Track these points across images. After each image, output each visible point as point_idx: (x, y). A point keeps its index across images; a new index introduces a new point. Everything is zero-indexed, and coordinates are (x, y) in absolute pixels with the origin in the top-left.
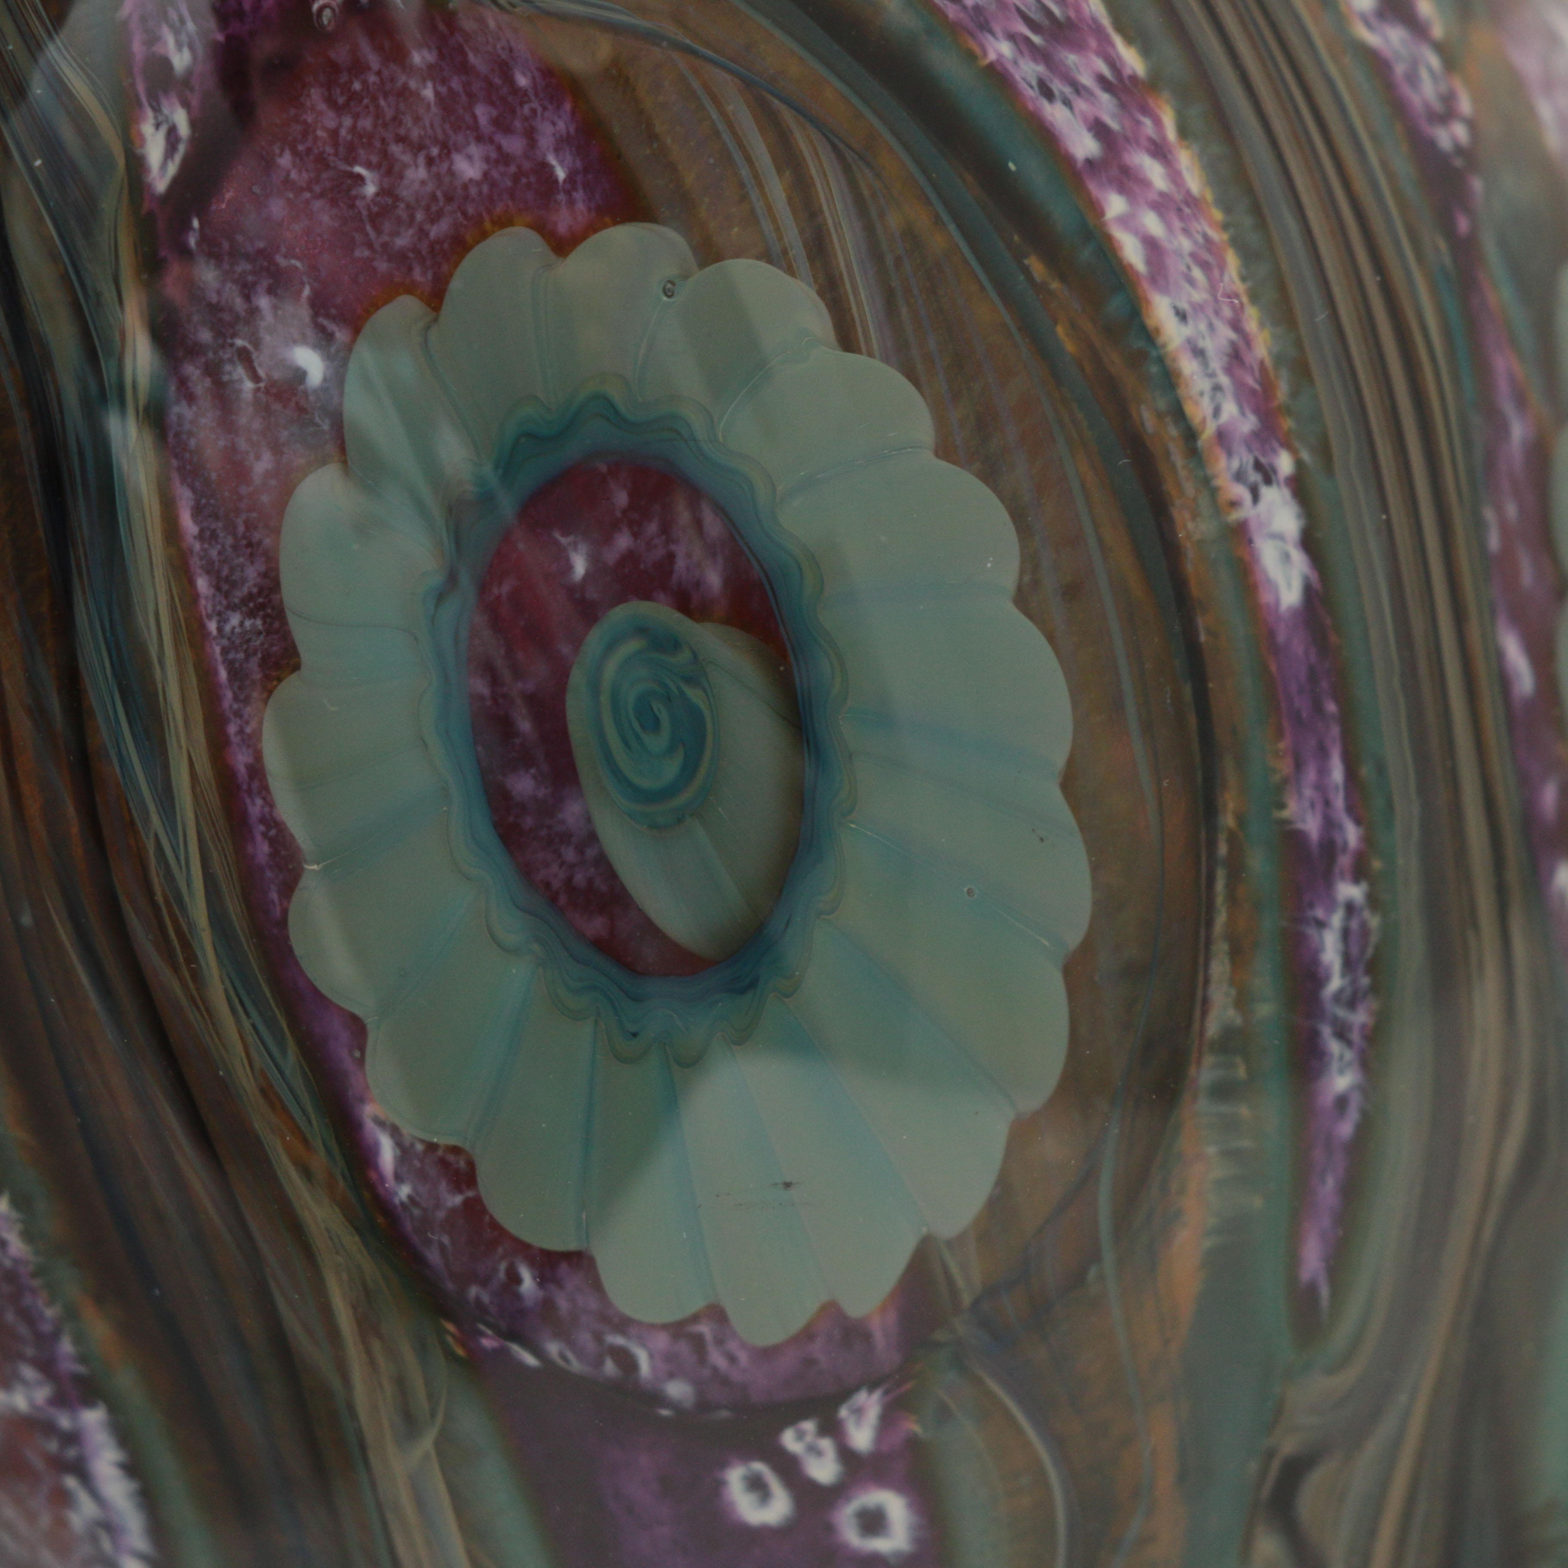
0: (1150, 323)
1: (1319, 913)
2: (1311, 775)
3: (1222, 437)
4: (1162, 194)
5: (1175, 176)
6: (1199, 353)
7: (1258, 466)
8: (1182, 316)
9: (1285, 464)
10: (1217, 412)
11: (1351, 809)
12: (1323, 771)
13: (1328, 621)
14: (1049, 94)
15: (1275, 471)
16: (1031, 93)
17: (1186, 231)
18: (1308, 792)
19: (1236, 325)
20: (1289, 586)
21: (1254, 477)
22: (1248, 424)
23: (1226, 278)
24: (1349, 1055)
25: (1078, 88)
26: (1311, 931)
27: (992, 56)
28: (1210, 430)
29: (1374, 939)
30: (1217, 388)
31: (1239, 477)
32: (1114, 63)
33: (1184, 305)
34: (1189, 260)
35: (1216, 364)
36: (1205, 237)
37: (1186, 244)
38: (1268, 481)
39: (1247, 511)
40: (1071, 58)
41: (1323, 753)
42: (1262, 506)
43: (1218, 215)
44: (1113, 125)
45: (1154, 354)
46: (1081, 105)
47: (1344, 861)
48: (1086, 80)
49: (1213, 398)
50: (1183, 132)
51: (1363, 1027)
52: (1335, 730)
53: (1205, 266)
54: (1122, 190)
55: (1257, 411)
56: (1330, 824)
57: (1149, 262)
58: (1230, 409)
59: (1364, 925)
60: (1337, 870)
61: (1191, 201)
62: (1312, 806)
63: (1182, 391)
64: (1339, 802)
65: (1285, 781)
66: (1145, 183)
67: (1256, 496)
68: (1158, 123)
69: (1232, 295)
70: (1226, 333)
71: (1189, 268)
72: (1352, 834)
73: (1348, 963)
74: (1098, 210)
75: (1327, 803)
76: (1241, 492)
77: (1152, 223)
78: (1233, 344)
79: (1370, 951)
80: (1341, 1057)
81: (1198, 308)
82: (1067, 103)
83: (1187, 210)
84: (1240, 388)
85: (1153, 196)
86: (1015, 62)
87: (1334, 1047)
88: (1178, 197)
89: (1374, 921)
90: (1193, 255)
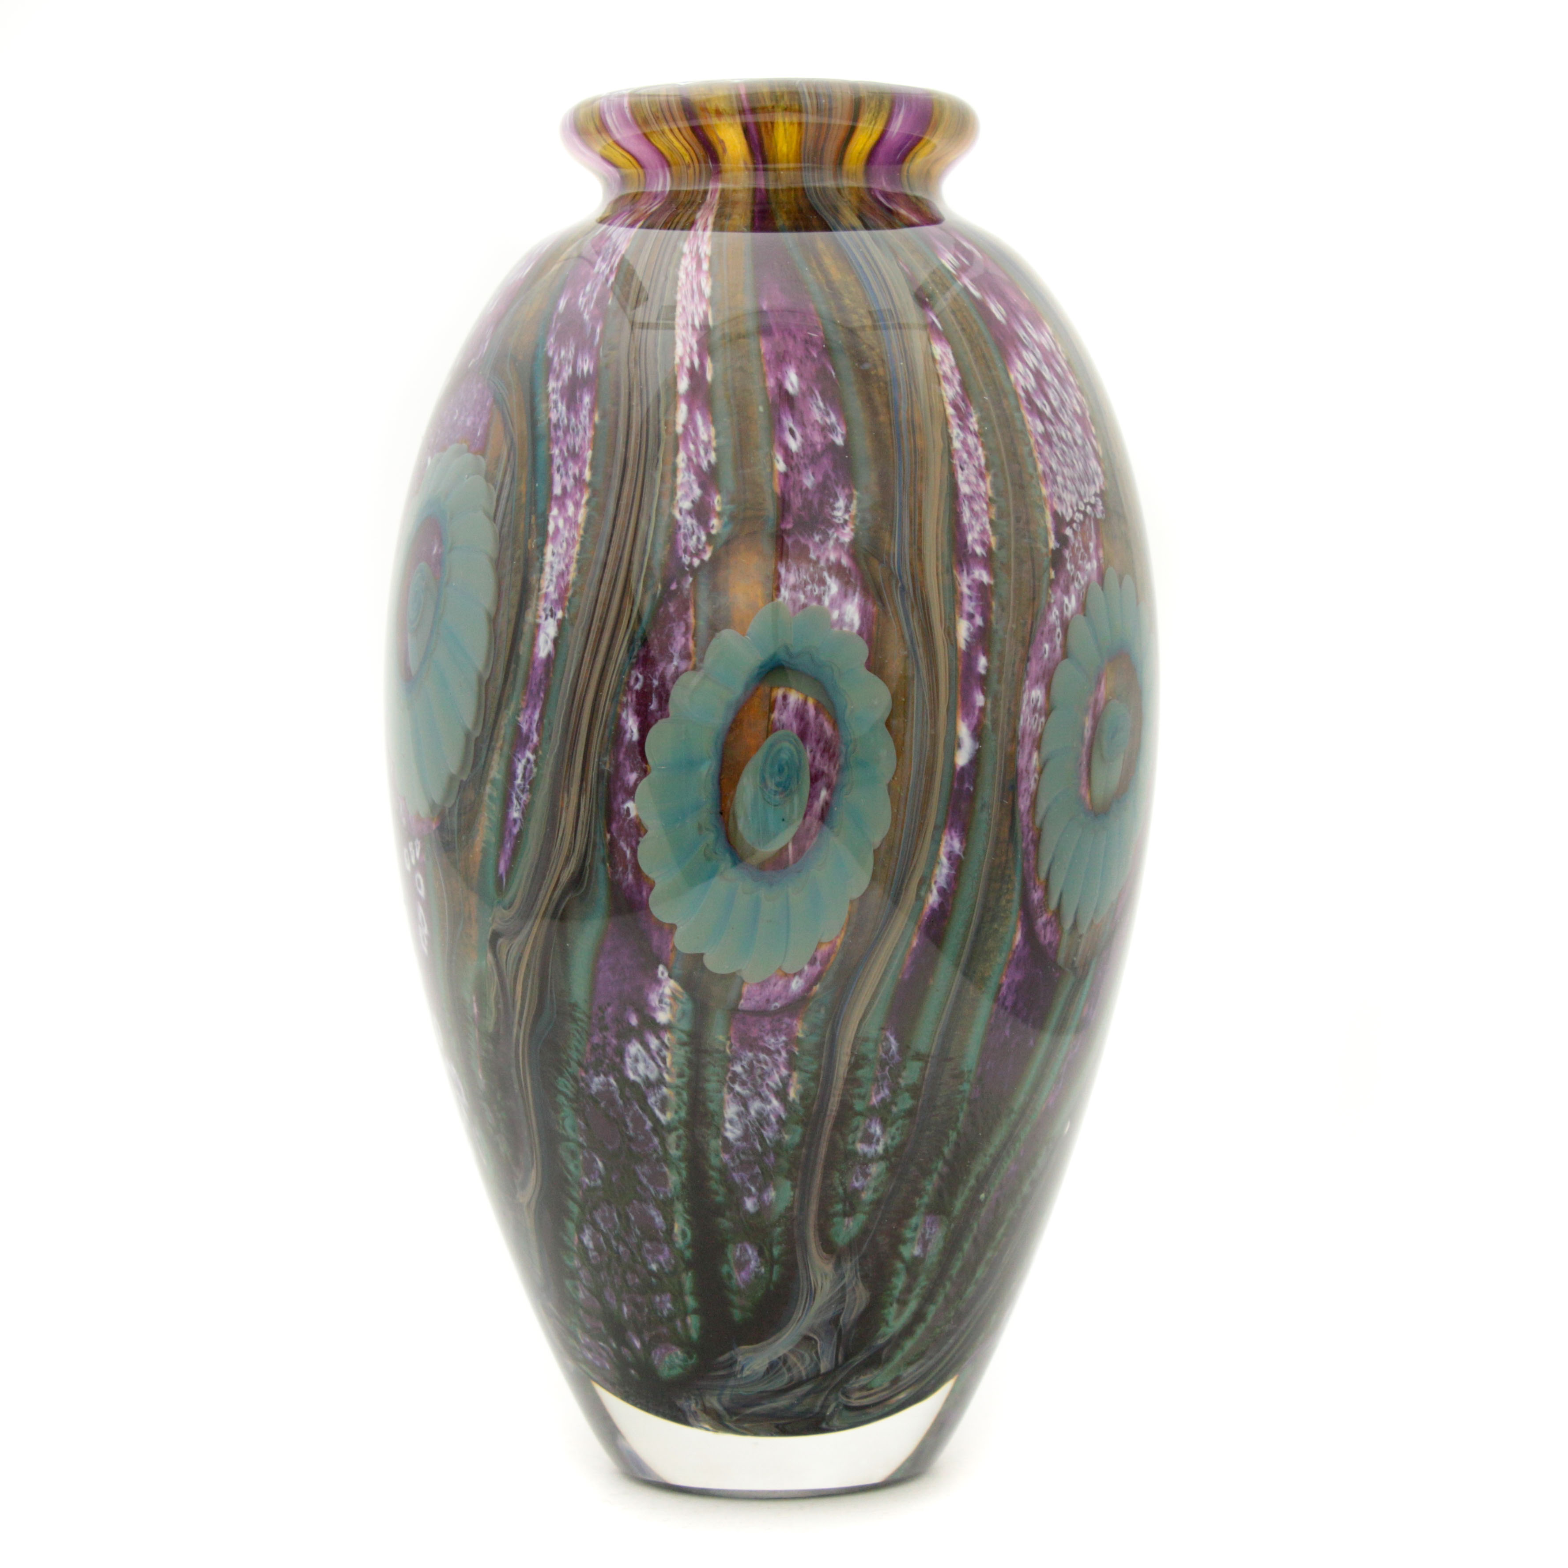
0: (545, 551)
1: (520, 756)
2: (529, 712)
3: (546, 595)
4: (569, 517)
5: (576, 514)
6: (552, 567)
7: (551, 610)
8: (553, 554)
9: (560, 614)
10: (548, 587)
11: (538, 730)
12: (533, 713)
13: (551, 669)
14: (558, 470)
15: (555, 615)
16: (555, 468)
17: (569, 531)
18: (527, 717)
19: (567, 566)
20: (544, 650)
21: (549, 613)
22: (554, 596)
23: (572, 551)
24: (518, 807)
25: (567, 474)
26: (516, 760)
27: (553, 452)
28: (543, 591)
29: (533, 775)
30: (551, 580)
31: (545, 610)
32: (581, 473)
33: (555, 551)
35: (555, 573)
36: (574, 536)
37: (566, 534)
38: (552, 616)
39: (541, 621)
40: (571, 464)
41: (535, 707)
42: (547, 622)
43: (581, 532)
44: (569, 489)
45: (540, 560)
46: (564, 479)
47: (531, 745)
48: (570, 473)
49: (549, 583)
50: (588, 503)
51: (525, 801)
52: (541, 703)
53: (568, 544)
54: (560, 509)
55: (560, 595)
56: (530, 730)
57: (554, 534)
58: (552, 589)
59: (531, 769)
60: (528, 746)
61: (576, 523)
62: (526, 722)
63: (543, 576)
64: (534, 726)
65: (522, 709)
66: (566, 510)
67: (546, 618)
68: (582, 496)
69: (571, 558)
70: (563, 566)
71: (563, 541)
72: (535, 738)
73: (524, 777)
74: (550, 510)
75: (531, 724)
76: (543, 614)
77: (561, 523)
78: (563, 570)
79: (531, 778)
80: (516, 807)
81: (559, 554)
82: (561, 476)
83: (573, 525)
84: (558, 584)
85: (566, 516)
86: (557, 458)
87: (515, 801)
88: (573, 520)
89: (535, 770)
90: (567, 540)
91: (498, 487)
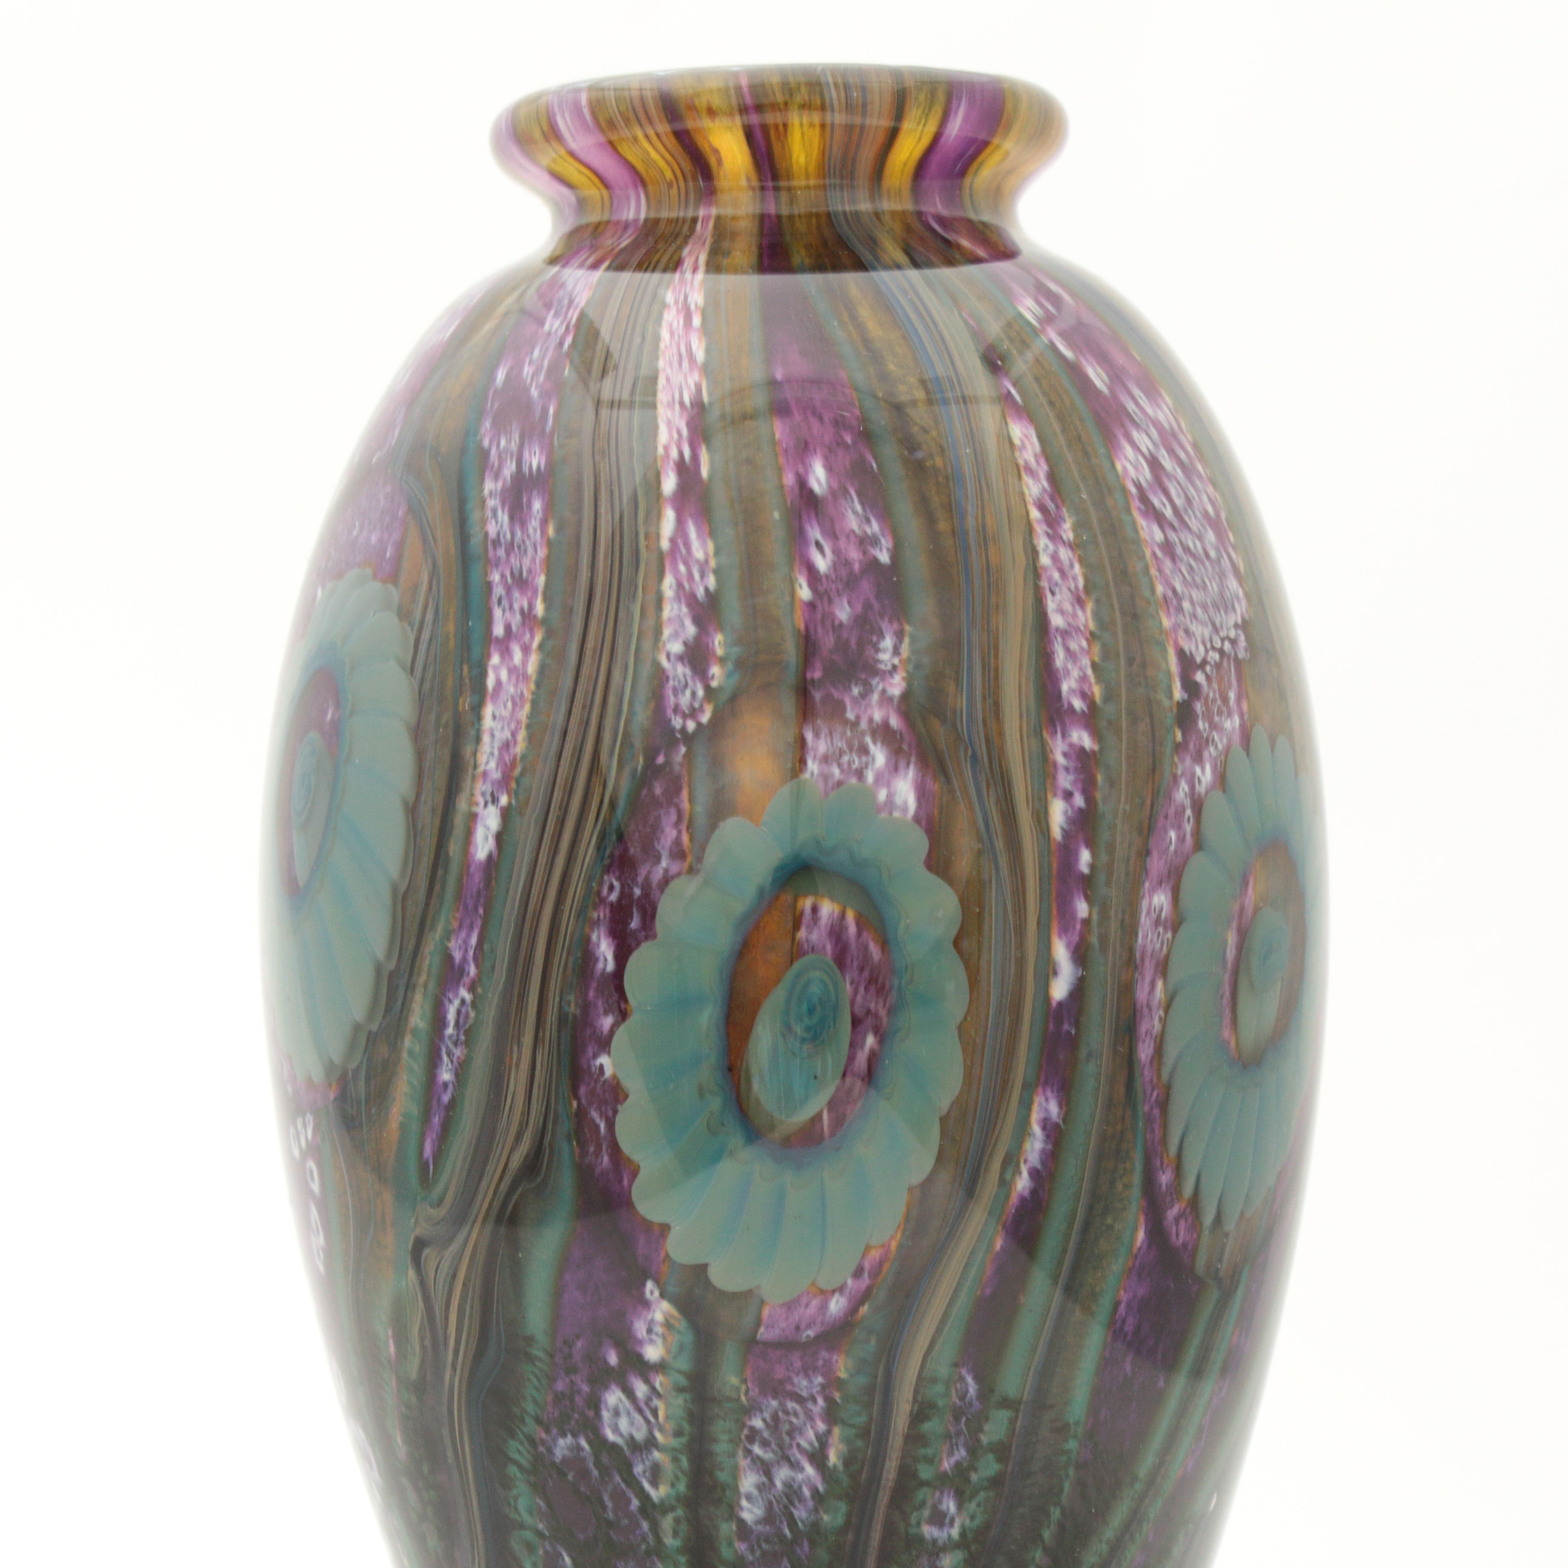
0: (482, 713)
1: (451, 996)
2: (463, 934)
3: (485, 774)
4: (515, 666)
5: (525, 663)
6: (492, 736)
7: (492, 795)
8: (494, 717)
9: (504, 800)
10: (487, 763)
11: (475, 959)
12: (469, 936)
13: (494, 875)
14: (500, 602)
15: (498, 800)
16: (495, 599)
17: (516, 686)
18: (460, 941)
19: (514, 734)
20: (483, 849)
21: (489, 798)
22: (496, 775)
23: (520, 714)
24: (450, 1066)
25: (511, 607)
26: (446, 1002)
27: (491, 578)
28: (481, 769)
29: (471, 1021)
30: (492, 754)
31: (483, 794)
32: (531, 606)
33: (497, 714)
34: (509, 697)
35: (497, 744)
36: (522, 692)
37: (512, 690)
38: (493, 802)
39: (479, 809)
40: (516, 594)
41: (471, 928)
42: (486, 812)
43: (532, 687)
44: (514, 628)
45: (477, 726)
46: (508, 614)
47: (466, 980)
48: (516, 606)
49: (488, 757)
50: (541, 647)
51: (459, 1058)
52: (479, 923)
53: (514, 704)
54: (502, 656)
55: (503, 774)
56: (464, 959)
57: (494, 690)
58: (492, 765)
59: (467, 1013)
60: (462, 982)
61: (526, 677)
62: (460, 948)
63: (479, 747)
64: (471, 953)
65: (453, 931)
66: (511, 657)
67: (486, 806)
68: (532, 637)
69: (518, 722)
70: (507, 734)
71: (507, 700)
72: (472, 970)
73: (457, 1024)
74: (489, 656)
75: (466, 951)
76: (481, 801)
77: (504, 675)
78: (508, 740)
79: (467, 1026)
80: (447, 1065)
81: (502, 718)
82: (504, 611)
83: (521, 678)
84: (501, 758)
85: (512, 666)
86: (497, 586)
87: (445, 1058)
88: (521, 671)
89: (472, 1014)
90: (513, 698)
91: (416, 627)
